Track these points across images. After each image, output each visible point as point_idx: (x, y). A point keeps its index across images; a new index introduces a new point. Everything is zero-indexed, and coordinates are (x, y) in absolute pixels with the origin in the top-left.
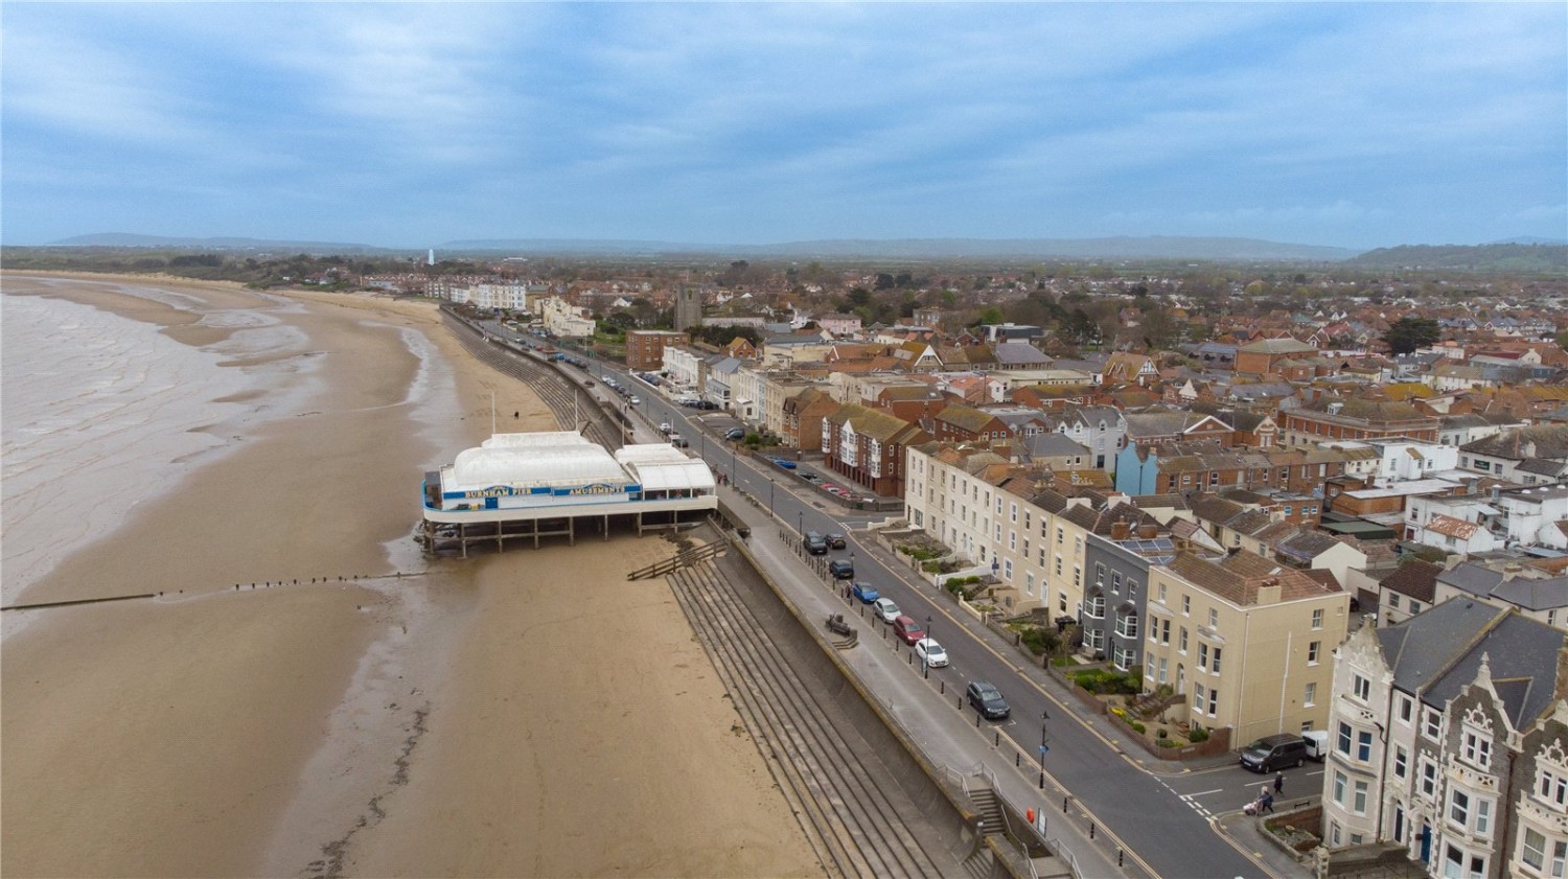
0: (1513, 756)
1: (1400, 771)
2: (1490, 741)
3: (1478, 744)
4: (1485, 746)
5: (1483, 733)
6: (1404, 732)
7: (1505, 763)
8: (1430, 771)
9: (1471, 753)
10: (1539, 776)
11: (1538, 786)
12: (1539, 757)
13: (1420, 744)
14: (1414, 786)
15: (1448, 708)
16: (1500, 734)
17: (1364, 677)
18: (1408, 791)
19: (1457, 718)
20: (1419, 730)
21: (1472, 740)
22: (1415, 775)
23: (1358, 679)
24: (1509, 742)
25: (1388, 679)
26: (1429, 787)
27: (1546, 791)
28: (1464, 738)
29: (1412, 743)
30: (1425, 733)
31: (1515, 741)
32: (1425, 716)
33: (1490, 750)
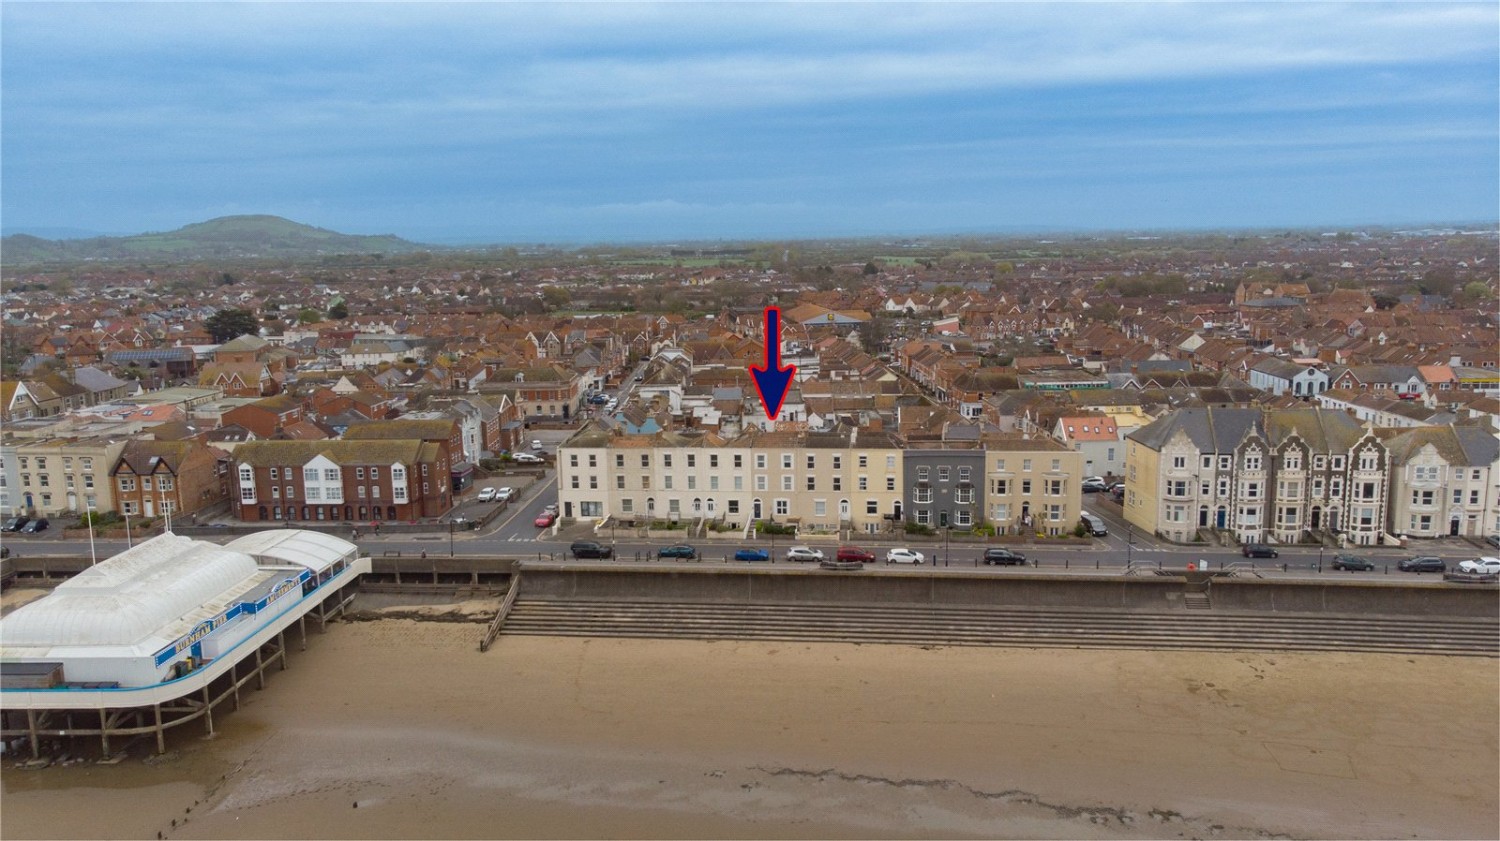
0: (1273, 458)
1: (1205, 492)
2: (1260, 457)
3: (1253, 461)
4: (1256, 460)
5: (1257, 454)
6: (1208, 474)
7: (1269, 463)
8: (1223, 484)
9: (1249, 467)
10: (1286, 461)
11: (1285, 466)
12: (1286, 453)
13: (1218, 474)
14: (1216, 494)
15: (1236, 451)
16: (1265, 452)
17: (1180, 456)
18: (1213, 499)
19: (1242, 453)
20: (1217, 468)
21: (1249, 460)
22: (1216, 489)
23: (1177, 459)
24: (1271, 453)
25: (1197, 452)
26: (1223, 492)
27: (1289, 466)
28: (1246, 461)
29: (1214, 476)
30: (1221, 468)
31: (1273, 452)
32: (1220, 460)
33: (1260, 461)
